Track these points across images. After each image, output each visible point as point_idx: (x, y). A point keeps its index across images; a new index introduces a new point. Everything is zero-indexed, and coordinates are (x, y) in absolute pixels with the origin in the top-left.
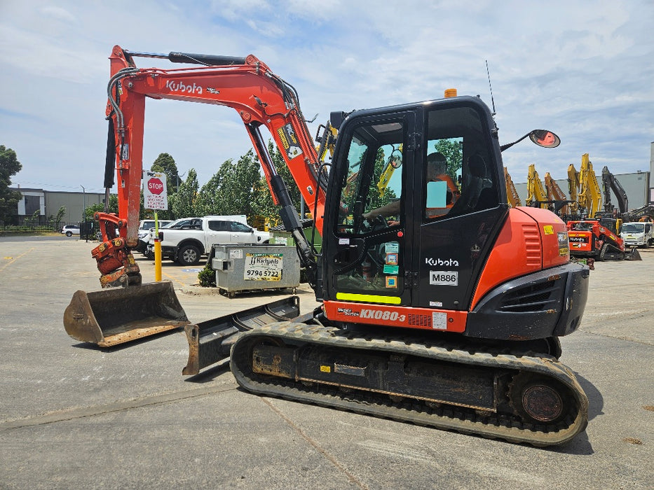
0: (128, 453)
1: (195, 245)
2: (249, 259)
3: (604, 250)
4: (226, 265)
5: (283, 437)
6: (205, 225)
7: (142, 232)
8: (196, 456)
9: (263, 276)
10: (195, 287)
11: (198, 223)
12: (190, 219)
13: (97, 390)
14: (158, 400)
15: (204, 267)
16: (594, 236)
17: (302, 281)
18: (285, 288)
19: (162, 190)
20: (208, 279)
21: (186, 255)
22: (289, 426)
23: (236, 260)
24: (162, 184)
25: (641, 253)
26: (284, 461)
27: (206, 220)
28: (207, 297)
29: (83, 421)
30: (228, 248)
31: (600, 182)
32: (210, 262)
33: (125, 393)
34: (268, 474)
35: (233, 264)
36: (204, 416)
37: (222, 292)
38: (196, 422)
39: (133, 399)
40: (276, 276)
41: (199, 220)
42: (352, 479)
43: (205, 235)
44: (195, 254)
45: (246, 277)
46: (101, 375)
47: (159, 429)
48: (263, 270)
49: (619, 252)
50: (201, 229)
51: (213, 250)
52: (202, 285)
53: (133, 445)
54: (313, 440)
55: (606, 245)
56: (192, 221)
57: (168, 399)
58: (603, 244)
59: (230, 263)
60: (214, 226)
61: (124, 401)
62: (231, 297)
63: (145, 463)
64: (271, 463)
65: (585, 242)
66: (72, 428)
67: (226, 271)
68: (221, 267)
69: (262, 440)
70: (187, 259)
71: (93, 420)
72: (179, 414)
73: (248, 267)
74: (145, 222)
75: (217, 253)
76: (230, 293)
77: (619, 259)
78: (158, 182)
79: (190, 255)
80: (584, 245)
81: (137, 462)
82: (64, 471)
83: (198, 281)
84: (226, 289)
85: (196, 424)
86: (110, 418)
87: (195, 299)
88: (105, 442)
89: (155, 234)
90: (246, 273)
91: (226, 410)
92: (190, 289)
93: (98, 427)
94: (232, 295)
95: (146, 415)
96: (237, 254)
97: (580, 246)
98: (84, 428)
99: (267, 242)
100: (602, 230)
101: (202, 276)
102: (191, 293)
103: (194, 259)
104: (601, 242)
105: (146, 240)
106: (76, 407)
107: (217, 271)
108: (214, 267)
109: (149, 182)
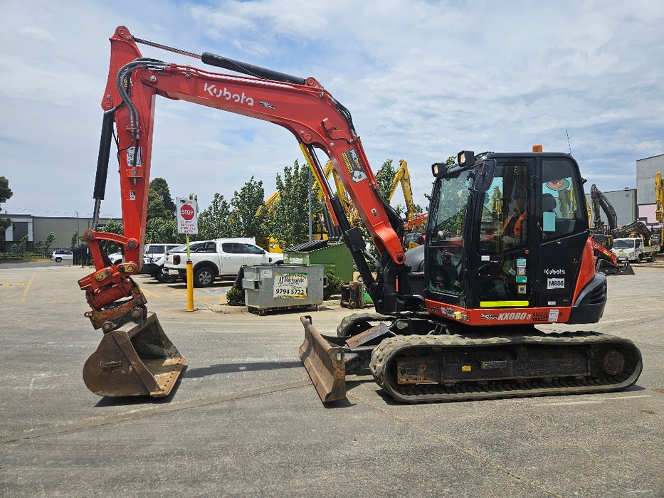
1: (209, 267)
2: (277, 278)
3: (598, 266)
4: (257, 284)
5: (371, 415)
6: (219, 248)
9: (290, 295)
10: (224, 306)
11: (211, 246)
12: (203, 242)
14: (254, 393)
15: (229, 288)
17: (326, 298)
18: (310, 305)
19: (192, 217)
20: (236, 299)
21: (201, 277)
22: (371, 408)
23: (266, 279)
24: (193, 211)
25: (634, 267)
27: (219, 242)
28: (236, 315)
29: (205, 408)
30: (258, 269)
32: (239, 283)
33: (223, 389)
34: (373, 438)
35: (263, 283)
37: (252, 310)
38: (295, 406)
39: (233, 393)
40: (302, 294)
41: (212, 243)
43: (219, 257)
44: (210, 276)
45: (275, 295)
47: (270, 412)
48: (290, 288)
49: (613, 267)
50: (216, 252)
51: (242, 271)
52: (230, 304)
55: (601, 260)
56: (205, 243)
57: (261, 392)
58: (598, 260)
59: (261, 282)
60: (227, 248)
61: (226, 394)
62: (262, 315)
67: (257, 290)
68: (253, 287)
71: (212, 407)
73: (276, 286)
75: (246, 274)
76: (261, 311)
77: (614, 274)
78: (190, 208)
79: (205, 277)
82: (214, 439)
83: (226, 301)
84: (258, 307)
86: (225, 405)
87: (228, 317)
89: (171, 258)
90: (275, 292)
92: (219, 308)
93: (220, 412)
94: (263, 312)
95: (252, 404)
96: (267, 274)
98: (209, 413)
99: (280, 262)
100: (596, 246)
101: (230, 296)
102: (221, 311)
103: (209, 281)
105: (159, 263)
107: (246, 290)
108: (244, 286)
109: (181, 209)
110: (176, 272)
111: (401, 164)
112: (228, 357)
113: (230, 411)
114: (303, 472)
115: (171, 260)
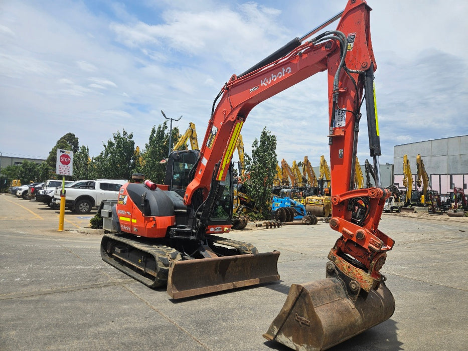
0: (49, 312)
1: (88, 199)
3: (358, 212)
4: (110, 214)
5: (137, 306)
6: (97, 186)
7: (49, 189)
8: (88, 313)
10: (87, 229)
11: (92, 185)
12: (87, 181)
13: (25, 285)
15: (95, 215)
19: (69, 162)
20: (97, 224)
21: (81, 206)
22: (141, 301)
24: (70, 158)
26: (136, 315)
27: (98, 182)
28: (95, 235)
29: (21, 299)
30: (113, 203)
32: (100, 212)
33: (44, 287)
36: (93, 297)
37: (106, 232)
38: (88, 299)
39: (49, 289)
41: (93, 182)
42: (170, 321)
43: (97, 193)
44: (88, 206)
46: (27, 278)
47: (66, 303)
50: (94, 189)
51: (103, 204)
52: (92, 227)
53: (52, 309)
54: (153, 306)
56: (87, 183)
57: (71, 289)
60: (104, 187)
61: (43, 290)
63: (60, 316)
64: (128, 316)
66: (14, 302)
67: (110, 218)
68: (107, 216)
69: (125, 307)
70: (82, 209)
71: (25, 299)
74: (51, 182)
75: (105, 206)
78: (67, 157)
79: (84, 207)
83: (90, 225)
85: (88, 301)
86: (37, 298)
87: (87, 237)
88: (35, 308)
91: (106, 294)
92: (83, 230)
93: (30, 302)
95: (58, 297)
98: (22, 302)
101: (93, 221)
102: (84, 233)
103: (87, 210)
104: (357, 207)
105: (51, 195)
106: (15, 293)
107: (104, 218)
108: (102, 215)
109: (61, 157)
112: (65, 265)
113: (38, 301)
114: (61, 341)
115: (59, 193)
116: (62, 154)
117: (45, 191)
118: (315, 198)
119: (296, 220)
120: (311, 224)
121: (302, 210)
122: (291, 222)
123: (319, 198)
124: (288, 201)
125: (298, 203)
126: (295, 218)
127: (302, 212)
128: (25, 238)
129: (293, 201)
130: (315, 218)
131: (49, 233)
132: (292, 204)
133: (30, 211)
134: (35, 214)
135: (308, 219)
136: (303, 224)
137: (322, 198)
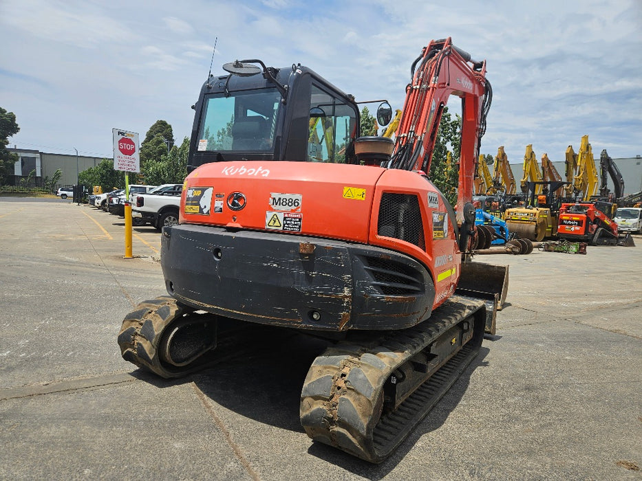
0: (7, 456)
3: (597, 234)
8: (88, 466)
11: (180, 190)
12: (173, 185)
14: (73, 386)
16: (588, 219)
19: (134, 151)
21: (167, 222)
24: (134, 145)
25: (636, 239)
31: (598, 165)
33: (39, 375)
36: (120, 410)
38: (106, 418)
39: (45, 383)
41: (181, 187)
46: (24, 350)
47: (58, 426)
49: (613, 237)
53: (19, 446)
54: (240, 447)
55: (600, 229)
56: (175, 187)
58: (597, 228)
61: (33, 385)
65: (578, 225)
72: (91, 406)
77: (612, 245)
78: (130, 142)
79: (170, 222)
80: (578, 228)
81: (12, 470)
85: (105, 421)
97: (573, 229)
100: (597, 214)
104: (595, 226)
109: (119, 142)
110: (140, 215)
111: (397, 114)
115: (135, 201)
116: (121, 137)
117: (120, 199)
118: (521, 211)
119: (497, 245)
120: (522, 252)
121: (502, 229)
122: (486, 250)
123: (529, 211)
124: (481, 216)
125: (497, 219)
126: (492, 243)
127: (502, 234)
128: (72, 268)
129: (488, 215)
130: (529, 244)
131: (110, 260)
132: (486, 219)
133: (101, 227)
134: (105, 232)
135: (517, 245)
136: (507, 253)
137: (534, 210)
